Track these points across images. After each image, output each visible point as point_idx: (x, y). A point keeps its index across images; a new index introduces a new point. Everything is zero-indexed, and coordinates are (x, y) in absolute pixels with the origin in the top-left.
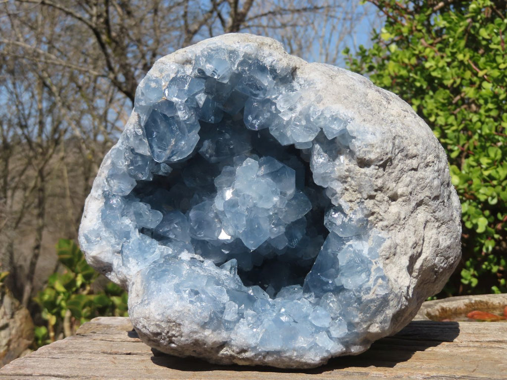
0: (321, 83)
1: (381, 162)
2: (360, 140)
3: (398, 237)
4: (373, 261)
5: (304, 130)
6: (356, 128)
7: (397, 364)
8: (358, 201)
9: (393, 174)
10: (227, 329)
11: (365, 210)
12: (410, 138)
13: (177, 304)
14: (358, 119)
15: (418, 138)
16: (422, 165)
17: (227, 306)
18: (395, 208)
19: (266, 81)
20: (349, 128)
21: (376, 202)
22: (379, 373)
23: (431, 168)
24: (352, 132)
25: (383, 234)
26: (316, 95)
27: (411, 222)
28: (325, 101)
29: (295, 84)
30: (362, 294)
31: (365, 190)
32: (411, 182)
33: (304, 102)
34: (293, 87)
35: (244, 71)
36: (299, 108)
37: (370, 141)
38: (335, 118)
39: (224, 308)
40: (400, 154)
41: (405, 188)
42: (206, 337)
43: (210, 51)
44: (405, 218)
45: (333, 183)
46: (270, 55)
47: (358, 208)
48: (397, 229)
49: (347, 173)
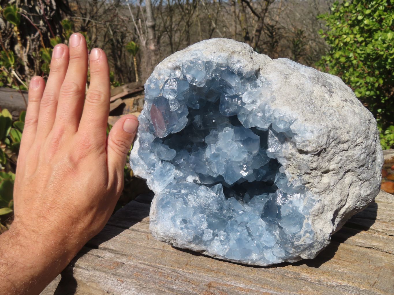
0: (277, 84)
1: (316, 153)
2: (300, 136)
3: (327, 199)
4: (306, 216)
5: (261, 120)
6: (298, 128)
7: (322, 265)
8: (298, 174)
9: (327, 157)
10: (205, 245)
11: (302, 181)
12: (344, 128)
13: (172, 229)
14: (300, 120)
15: (351, 126)
16: (352, 146)
17: (205, 232)
18: (326, 179)
19: (234, 82)
20: (292, 127)
21: (312, 177)
22: (307, 275)
23: (360, 147)
24: (294, 130)
25: (316, 197)
26: (272, 95)
27: (338, 186)
28: (276, 102)
29: (258, 81)
30: (294, 240)
31: (303, 169)
32: (341, 160)
33: (262, 99)
34: (256, 83)
35: (217, 76)
36: (258, 104)
37: (308, 138)
38: (281, 120)
39: (203, 233)
40: (333, 142)
41: (336, 165)
42: (192, 248)
43: (189, 64)
44: (333, 186)
45: (281, 159)
46: (239, 61)
47: (298, 179)
48: (327, 193)
49: (290, 156)
